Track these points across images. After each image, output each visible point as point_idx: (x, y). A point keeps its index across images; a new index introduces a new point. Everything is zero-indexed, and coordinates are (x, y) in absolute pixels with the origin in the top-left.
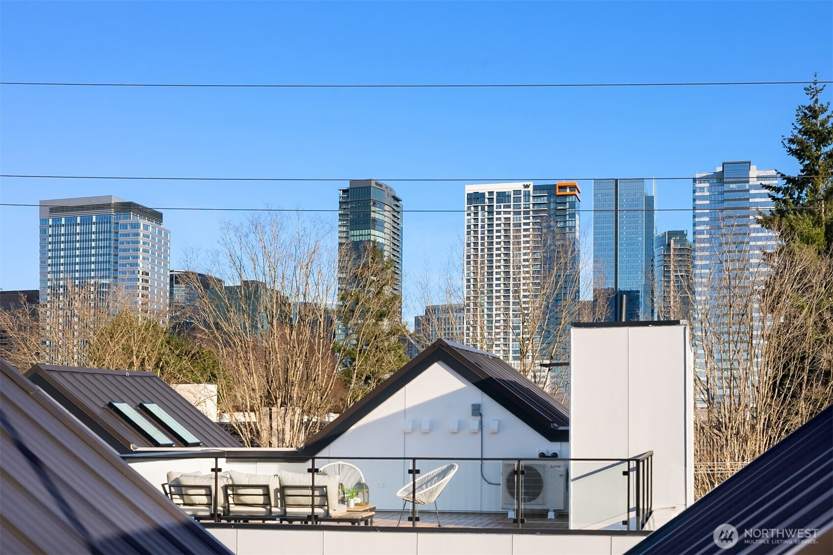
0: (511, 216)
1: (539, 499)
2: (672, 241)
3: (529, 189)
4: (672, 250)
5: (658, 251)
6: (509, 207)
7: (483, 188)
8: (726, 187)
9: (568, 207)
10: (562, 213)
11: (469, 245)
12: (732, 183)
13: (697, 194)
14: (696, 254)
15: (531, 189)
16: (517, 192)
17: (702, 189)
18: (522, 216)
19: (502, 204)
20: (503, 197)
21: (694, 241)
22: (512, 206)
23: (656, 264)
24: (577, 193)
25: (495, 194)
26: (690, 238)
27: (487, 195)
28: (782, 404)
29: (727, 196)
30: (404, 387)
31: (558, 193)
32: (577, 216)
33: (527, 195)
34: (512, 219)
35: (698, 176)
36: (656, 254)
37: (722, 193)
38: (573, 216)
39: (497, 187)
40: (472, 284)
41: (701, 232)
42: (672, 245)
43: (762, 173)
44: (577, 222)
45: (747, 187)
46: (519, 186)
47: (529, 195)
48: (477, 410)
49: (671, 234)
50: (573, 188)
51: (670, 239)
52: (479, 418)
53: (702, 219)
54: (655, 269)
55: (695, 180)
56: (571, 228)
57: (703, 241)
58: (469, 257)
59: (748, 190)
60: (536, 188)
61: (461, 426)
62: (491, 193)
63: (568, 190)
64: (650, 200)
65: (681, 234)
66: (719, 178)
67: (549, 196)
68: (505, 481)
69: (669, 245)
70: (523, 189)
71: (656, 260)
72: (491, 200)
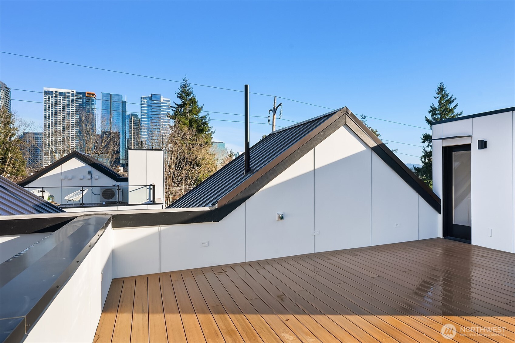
0: (66, 101)
1: (114, 198)
2: (133, 117)
3: (74, 93)
4: (133, 120)
5: (127, 120)
6: (65, 98)
7: (51, 89)
8: (153, 102)
9: (91, 101)
10: (89, 103)
11: (45, 110)
12: (155, 101)
13: (142, 103)
14: (142, 122)
15: (75, 93)
16: (68, 93)
17: (144, 101)
18: (71, 102)
19: (62, 97)
20: (61, 94)
21: (141, 118)
22: (66, 98)
23: (127, 124)
24: (95, 96)
25: (58, 92)
26: (139, 117)
27: (54, 92)
28: (178, 171)
29: (153, 105)
30: (61, 166)
31: (87, 96)
32: (95, 105)
33: (73, 95)
34: (66, 103)
35: (142, 97)
36: (126, 121)
37: (151, 104)
38: (93, 104)
39: (59, 90)
40: (47, 125)
41: (144, 115)
42: (133, 118)
43: (165, 99)
44: (95, 107)
45: (160, 103)
46: (70, 91)
47: (74, 95)
48: (90, 173)
49: (132, 115)
50: (93, 94)
51: (132, 116)
52: (91, 175)
53: (144, 111)
54: (127, 126)
55: (141, 98)
56: (92, 109)
57: (144, 118)
58: (45, 115)
59: (160, 104)
60: (76, 93)
61: (84, 178)
62: (56, 92)
63: (91, 95)
64: (124, 103)
65: (136, 115)
66: (150, 99)
67: (83, 96)
68: (101, 194)
69: (132, 118)
70: (71, 92)
71: (126, 123)
72: (56, 94)
